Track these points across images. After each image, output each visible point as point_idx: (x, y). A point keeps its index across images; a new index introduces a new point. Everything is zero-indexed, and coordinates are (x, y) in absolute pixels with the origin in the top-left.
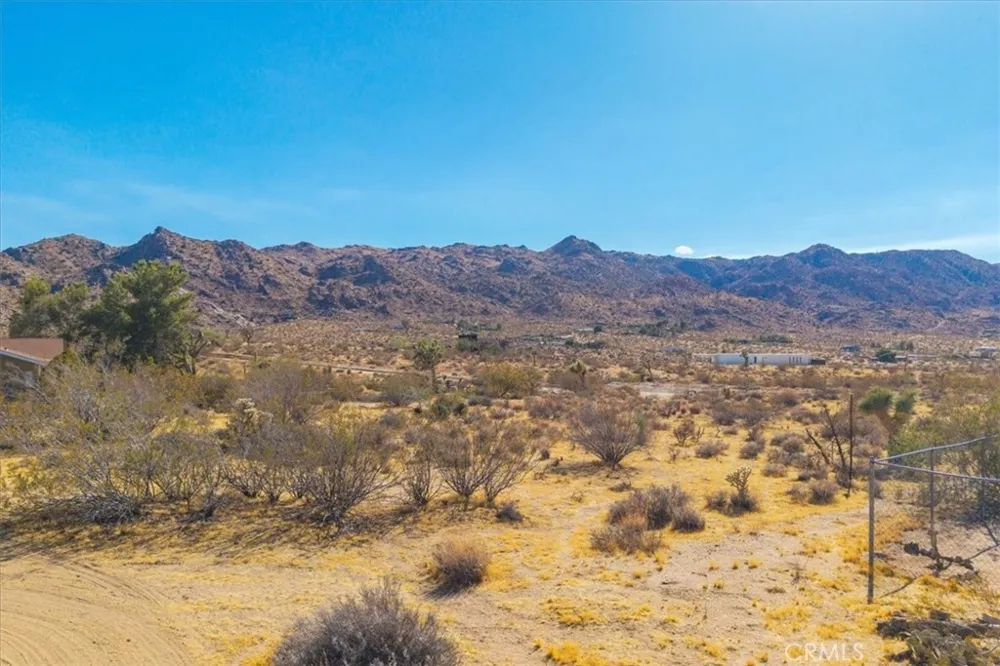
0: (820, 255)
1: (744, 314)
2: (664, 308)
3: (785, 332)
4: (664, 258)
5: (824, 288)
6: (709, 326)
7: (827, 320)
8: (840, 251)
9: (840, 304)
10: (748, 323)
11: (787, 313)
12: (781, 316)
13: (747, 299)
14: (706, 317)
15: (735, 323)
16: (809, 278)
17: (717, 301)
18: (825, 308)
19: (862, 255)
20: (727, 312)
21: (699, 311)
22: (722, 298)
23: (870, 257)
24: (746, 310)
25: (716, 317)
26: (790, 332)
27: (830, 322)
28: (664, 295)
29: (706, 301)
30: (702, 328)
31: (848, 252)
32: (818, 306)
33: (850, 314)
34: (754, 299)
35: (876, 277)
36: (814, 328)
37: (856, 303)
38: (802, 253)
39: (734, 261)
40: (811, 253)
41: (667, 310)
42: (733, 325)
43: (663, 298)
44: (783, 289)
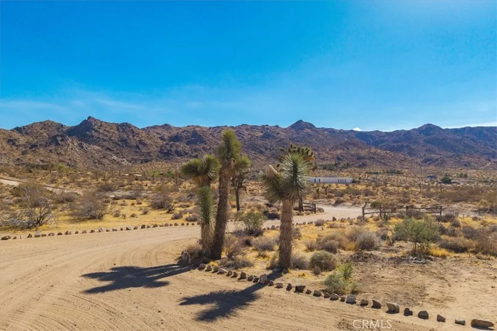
0: (429, 129)
1: (383, 159)
2: (342, 156)
3: (403, 168)
4: (349, 131)
5: (429, 146)
6: (364, 165)
7: (428, 163)
8: (439, 127)
9: (437, 154)
10: (384, 164)
11: (405, 159)
12: (402, 160)
13: (385, 152)
14: (363, 161)
15: (378, 164)
16: (422, 141)
17: (369, 153)
18: (428, 156)
19: (451, 129)
20: (374, 158)
21: (359, 158)
22: (372, 151)
23: (456, 130)
24: (383, 158)
25: (368, 161)
26: (406, 168)
27: (429, 164)
28: (343, 150)
29: (363, 153)
30: (360, 166)
31: (444, 128)
32: (425, 155)
33: (440, 159)
34: (388, 152)
35: (456, 140)
36: (419, 166)
37: (444, 153)
38: (419, 128)
39: (386, 133)
40: (424, 128)
41: (343, 157)
42: (376, 165)
43: (342, 151)
44: (407, 146)
